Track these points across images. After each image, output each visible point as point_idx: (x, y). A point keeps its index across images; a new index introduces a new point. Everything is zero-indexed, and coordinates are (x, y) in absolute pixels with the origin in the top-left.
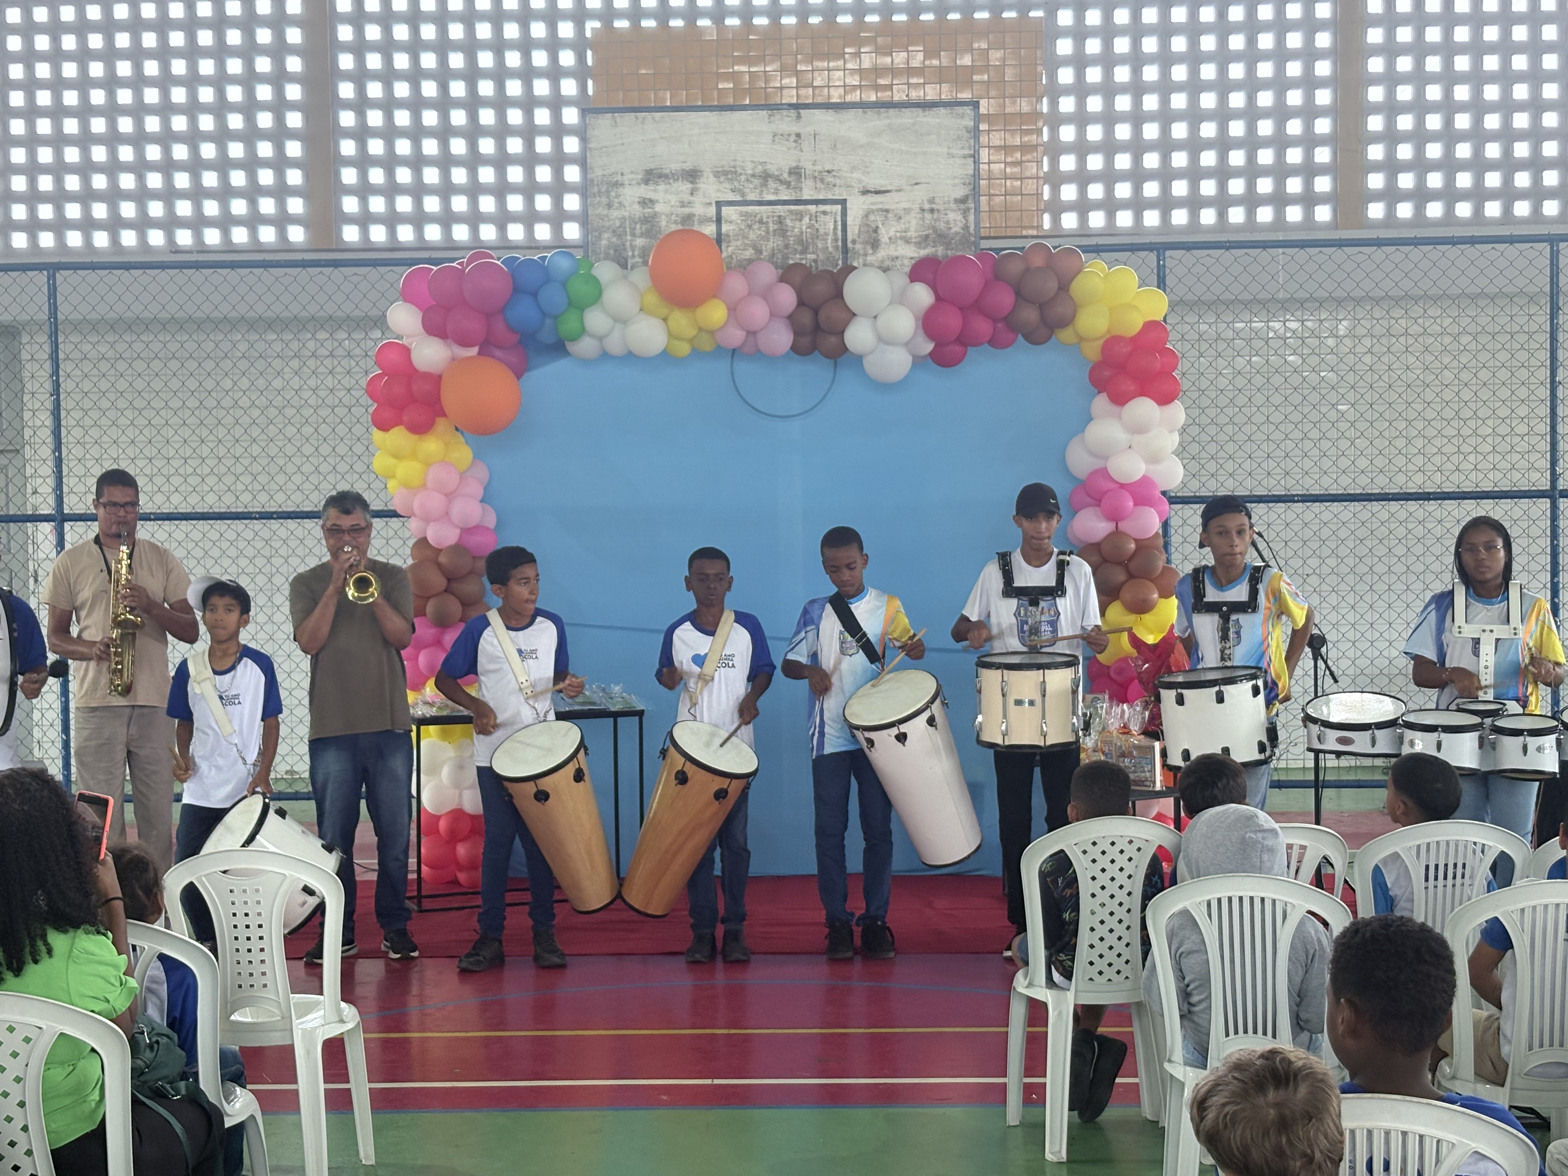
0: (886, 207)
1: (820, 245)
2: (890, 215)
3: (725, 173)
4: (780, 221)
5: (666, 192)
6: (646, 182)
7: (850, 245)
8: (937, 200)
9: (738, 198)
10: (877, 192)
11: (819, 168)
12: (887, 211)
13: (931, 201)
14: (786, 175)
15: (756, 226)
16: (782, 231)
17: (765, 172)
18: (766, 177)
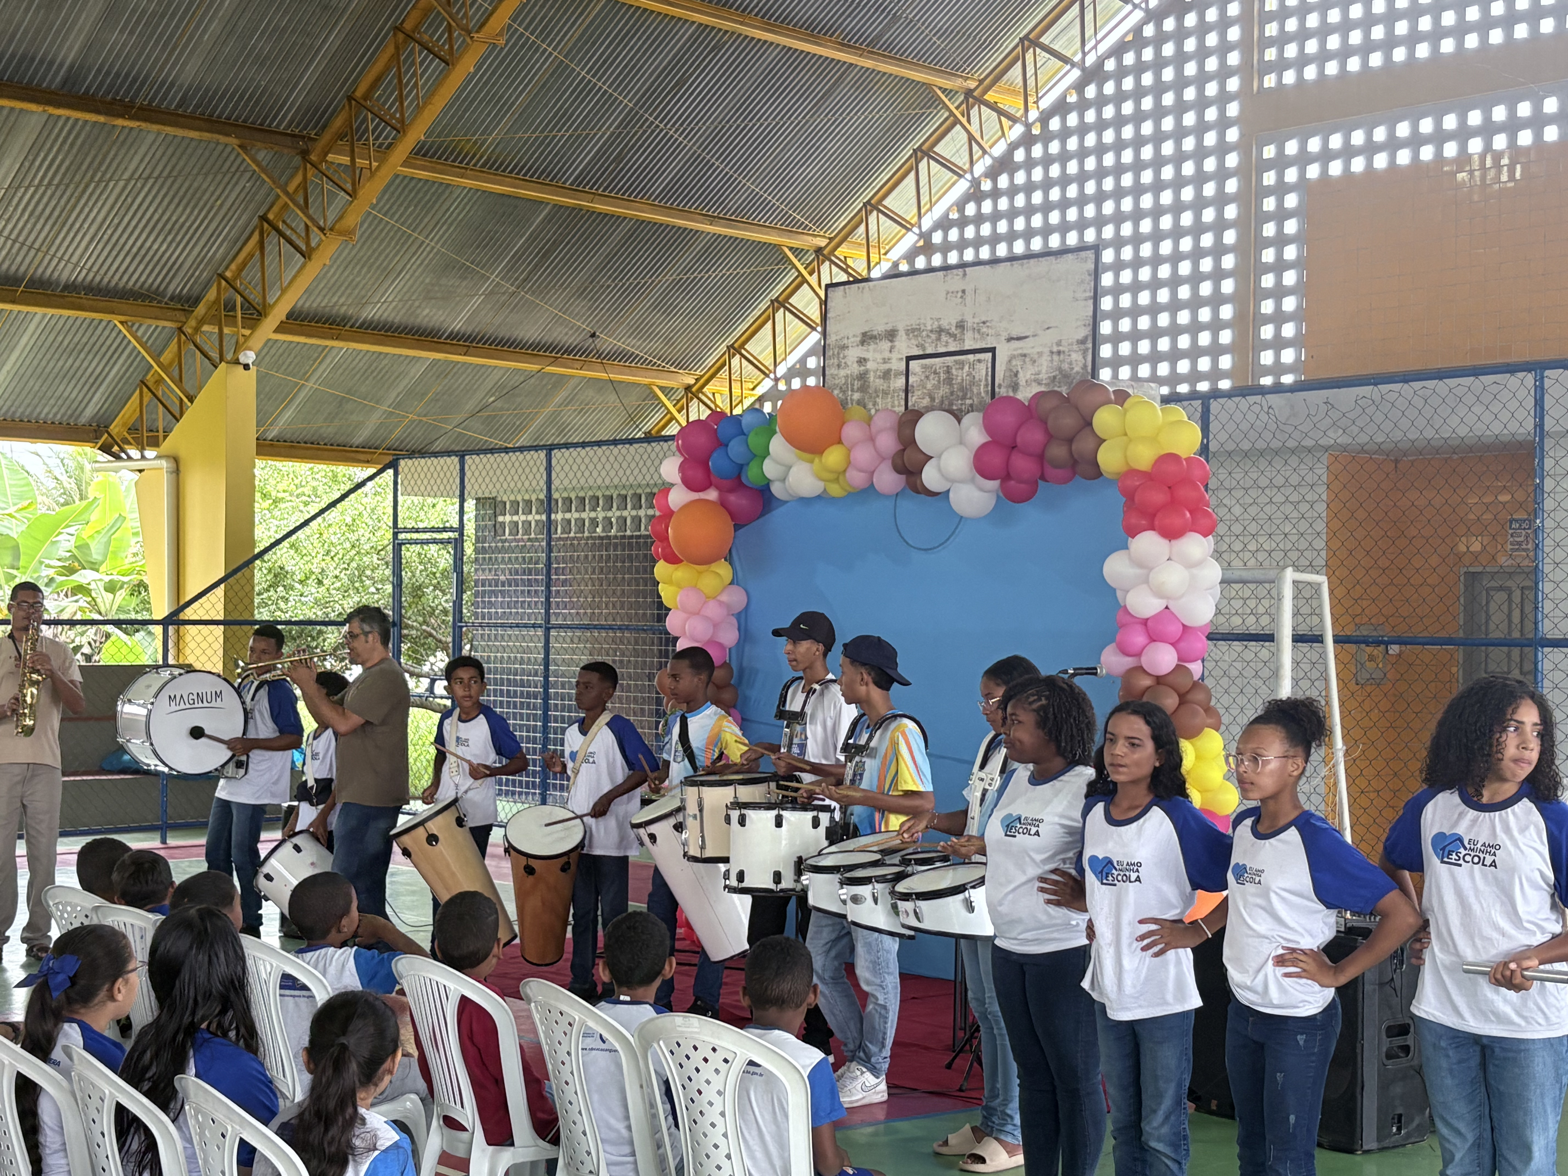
0: (1025, 352)
1: (975, 391)
2: (1027, 359)
3: (913, 330)
4: (948, 370)
5: (875, 351)
6: (862, 343)
7: (997, 390)
8: (1063, 343)
9: (921, 353)
10: (1019, 339)
11: (977, 320)
12: (1025, 355)
13: (1059, 343)
14: (953, 329)
15: (932, 376)
16: (949, 380)
17: (939, 327)
18: (940, 331)
